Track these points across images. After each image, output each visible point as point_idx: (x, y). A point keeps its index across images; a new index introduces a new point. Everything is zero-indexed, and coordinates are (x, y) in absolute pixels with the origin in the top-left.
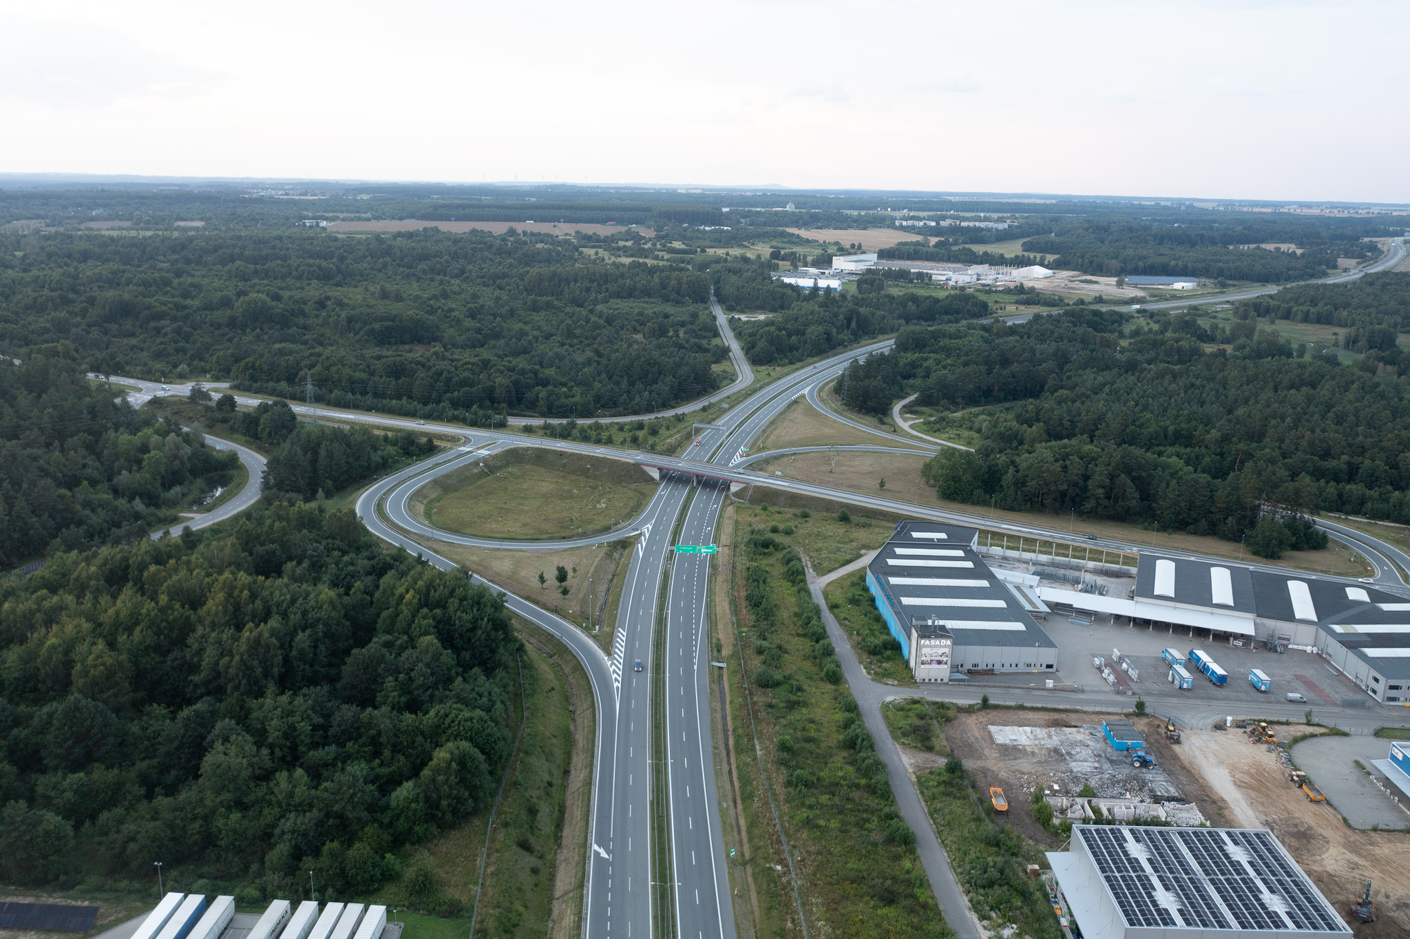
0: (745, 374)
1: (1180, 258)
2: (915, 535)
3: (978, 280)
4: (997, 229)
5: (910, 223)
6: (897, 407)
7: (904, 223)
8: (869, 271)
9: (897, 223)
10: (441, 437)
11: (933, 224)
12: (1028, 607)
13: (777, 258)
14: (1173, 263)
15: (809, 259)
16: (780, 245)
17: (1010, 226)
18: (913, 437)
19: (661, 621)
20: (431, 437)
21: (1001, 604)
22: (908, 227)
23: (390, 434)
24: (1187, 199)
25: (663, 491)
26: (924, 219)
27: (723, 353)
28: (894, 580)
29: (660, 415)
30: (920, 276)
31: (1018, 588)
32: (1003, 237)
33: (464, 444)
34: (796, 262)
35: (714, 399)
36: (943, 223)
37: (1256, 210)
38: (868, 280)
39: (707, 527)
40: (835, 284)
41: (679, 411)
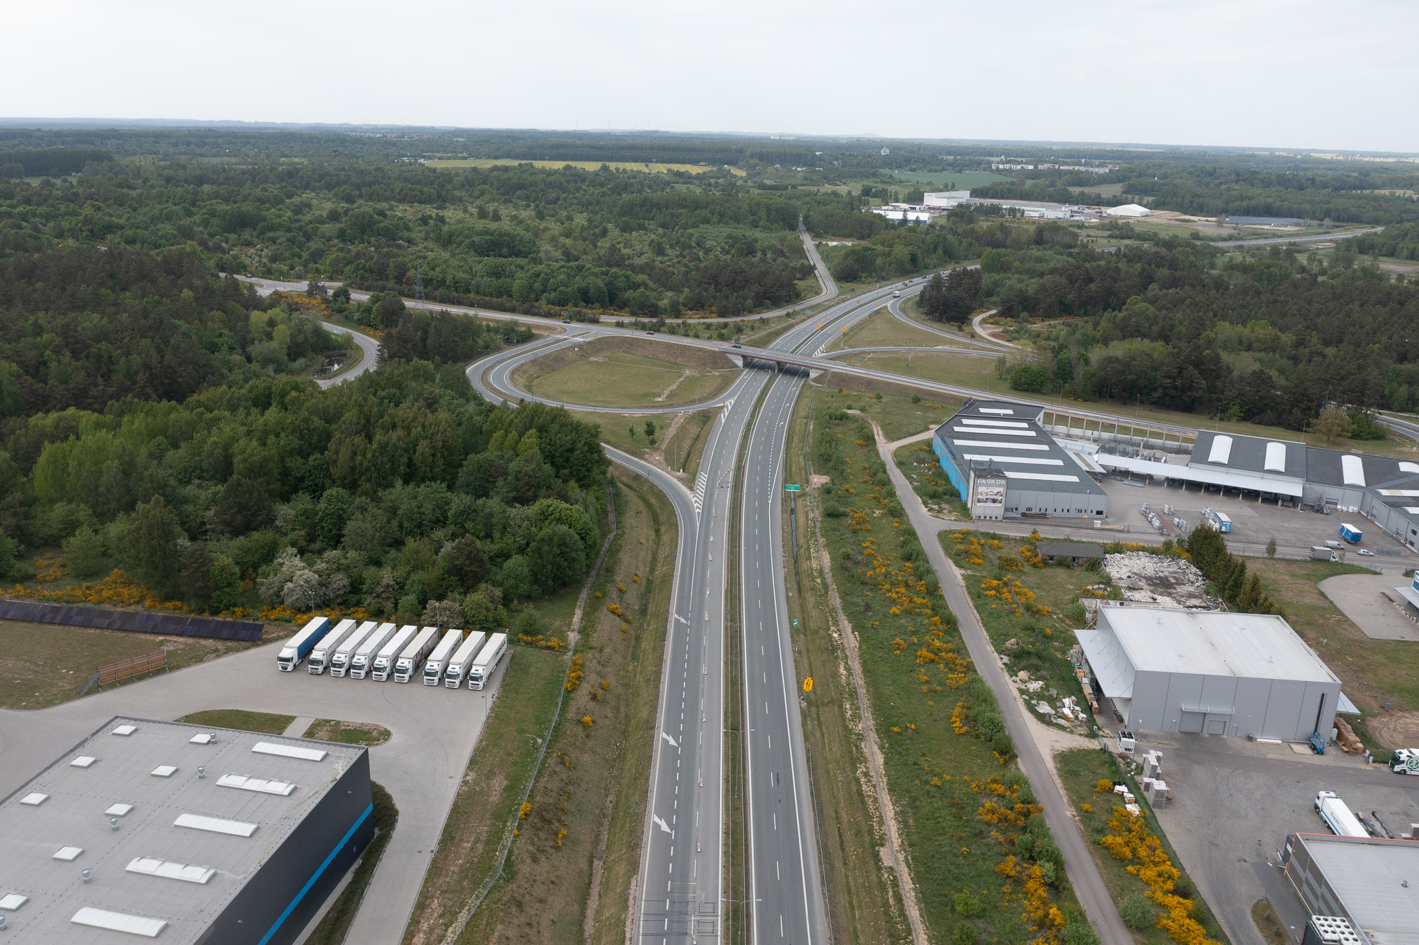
0: (829, 288)
1: (1286, 200)
2: (982, 410)
3: (1072, 216)
4: (1096, 173)
5: (1007, 166)
6: (977, 319)
7: (1001, 167)
8: (960, 206)
9: (994, 167)
10: (538, 327)
11: (1031, 167)
12: (1085, 468)
13: (868, 195)
14: (1278, 203)
15: (901, 197)
16: (871, 184)
17: (1110, 171)
18: (989, 342)
19: (739, 469)
20: (529, 327)
21: (1059, 463)
22: (1005, 170)
23: (491, 324)
24: (1304, 150)
25: (746, 375)
26: (1021, 162)
27: (809, 271)
28: (957, 442)
29: (746, 319)
30: (1012, 211)
31: (1077, 455)
32: (1104, 180)
33: (560, 333)
34: (885, 198)
35: (797, 308)
36: (1040, 167)
37: (1377, 160)
38: (959, 214)
39: (786, 403)
40: (924, 217)
41: (765, 315)
